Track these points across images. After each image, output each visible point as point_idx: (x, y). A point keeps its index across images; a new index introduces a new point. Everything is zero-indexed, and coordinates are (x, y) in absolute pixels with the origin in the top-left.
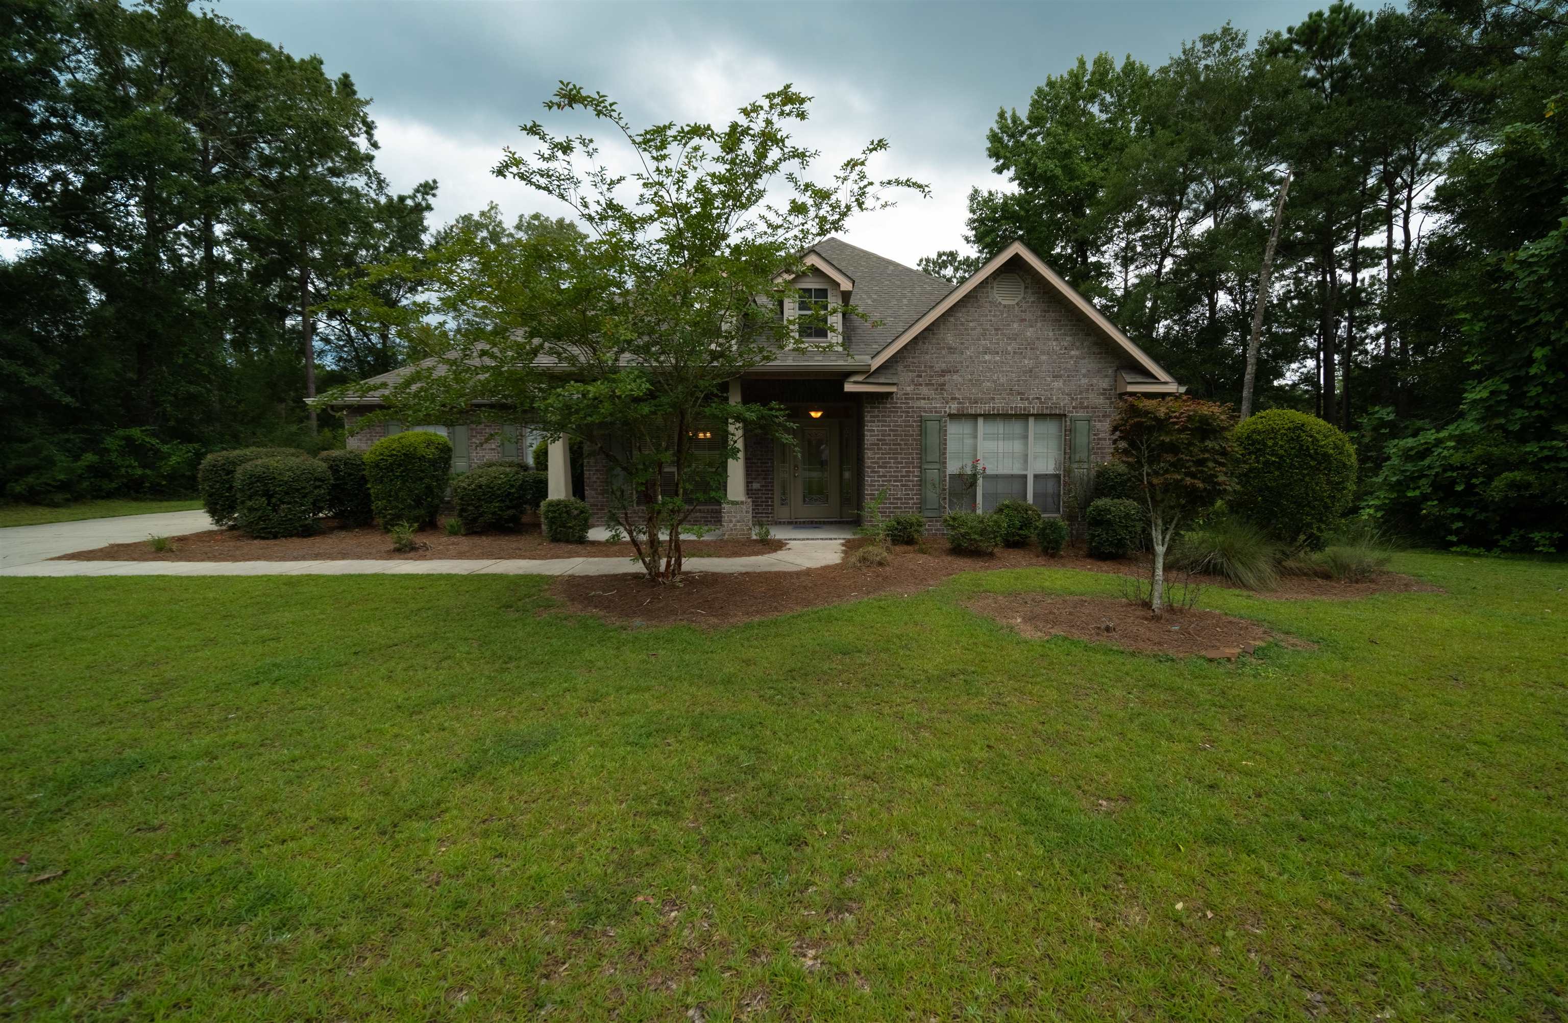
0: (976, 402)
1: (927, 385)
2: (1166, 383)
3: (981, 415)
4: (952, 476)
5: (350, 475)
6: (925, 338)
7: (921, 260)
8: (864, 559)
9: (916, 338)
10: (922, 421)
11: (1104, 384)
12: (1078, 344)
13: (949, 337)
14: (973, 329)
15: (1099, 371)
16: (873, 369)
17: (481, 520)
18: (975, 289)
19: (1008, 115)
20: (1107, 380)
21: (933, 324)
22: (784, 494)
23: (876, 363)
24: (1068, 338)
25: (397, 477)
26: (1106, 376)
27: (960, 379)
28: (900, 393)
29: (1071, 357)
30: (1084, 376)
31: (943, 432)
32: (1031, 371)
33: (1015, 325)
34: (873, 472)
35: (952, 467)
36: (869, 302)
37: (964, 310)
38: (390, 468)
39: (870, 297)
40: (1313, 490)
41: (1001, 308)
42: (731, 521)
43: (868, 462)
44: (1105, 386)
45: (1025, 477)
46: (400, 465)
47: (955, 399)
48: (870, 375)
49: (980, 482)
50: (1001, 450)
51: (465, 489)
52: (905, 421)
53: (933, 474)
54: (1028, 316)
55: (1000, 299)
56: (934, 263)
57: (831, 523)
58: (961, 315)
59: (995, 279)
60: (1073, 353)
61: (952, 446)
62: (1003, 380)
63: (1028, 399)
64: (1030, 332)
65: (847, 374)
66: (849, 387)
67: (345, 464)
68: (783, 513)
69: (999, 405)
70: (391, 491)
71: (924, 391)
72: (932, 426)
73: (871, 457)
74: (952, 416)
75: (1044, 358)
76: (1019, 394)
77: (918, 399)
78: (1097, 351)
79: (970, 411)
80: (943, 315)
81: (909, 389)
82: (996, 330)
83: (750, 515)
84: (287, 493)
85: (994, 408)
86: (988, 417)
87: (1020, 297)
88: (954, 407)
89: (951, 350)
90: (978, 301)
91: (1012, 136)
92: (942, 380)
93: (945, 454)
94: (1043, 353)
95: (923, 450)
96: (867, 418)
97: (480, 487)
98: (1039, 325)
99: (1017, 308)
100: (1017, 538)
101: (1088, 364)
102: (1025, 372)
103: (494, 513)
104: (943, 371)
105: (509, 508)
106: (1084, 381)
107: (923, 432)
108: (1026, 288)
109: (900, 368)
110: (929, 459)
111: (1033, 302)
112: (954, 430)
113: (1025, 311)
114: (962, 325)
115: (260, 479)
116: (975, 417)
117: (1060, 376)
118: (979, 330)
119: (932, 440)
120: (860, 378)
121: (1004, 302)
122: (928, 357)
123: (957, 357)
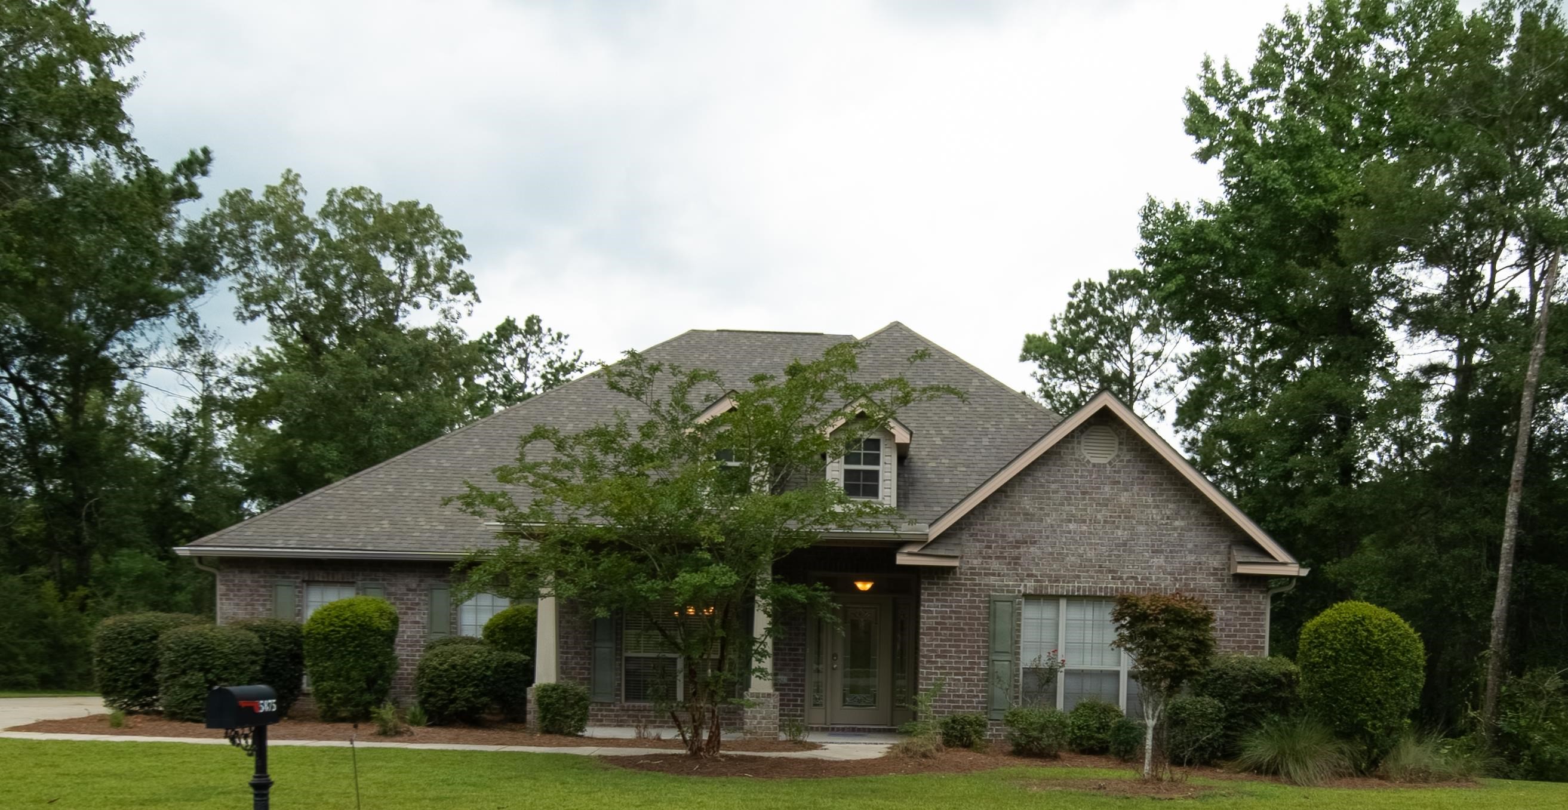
0: (1057, 581)
1: (997, 558)
2: (1284, 564)
3: (1062, 596)
4: (1027, 672)
5: (276, 649)
6: (996, 501)
7: (1077, 286)
8: (907, 750)
9: (985, 501)
10: (991, 602)
11: (1215, 562)
12: (1183, 513)
13: (1026, 502)
14: (1056, 492)
15: (1209, 546)
16: (931, 539)
17: (452, 707)
18: (1059, 445)
19: (1218, 68)
20: (1218, 557)
21: (1006, 485)
22: (818, 691)
23: (935, 532)
24: (1171, 506)
25: (350, 653)
26: (1217, 553)
27: (1038, 552)
28: (965, 566)
29: (1175, 529)
30: (1191, 552)
31: (1016, 616)
32: (1125, 545)
33: (1107, 488)
34: (928, 662)
35: (1027, 659)
36: (938, 441)
37: (1045, 468)
38: (342, 642)
39: (939, 433)
40: (1365, 685)
41: (1090, 467)
42: (755, 718)
43: (924, 650)
44: (1216, 564)
45: (1117, 674)
46: (354, 639)
47: (1032, 575)
48: (927, 545)
49: (1061, 676)
50: (1088, 639)
51: (436, 668)
52: (970, 601)
53: (1002, 666)
54: (1122, 477)
55: (1088, 457)
56: (1102, 291)
57: (879, 731)
58: (1041, 476)
59: (1082, 432)
60: (1177, 523)
61: (1028, 634)
62: (1091, 554)
63: (1120, 578)
64: (1124, 498)
65: (899, 544)
66: (902, 559)
67: (272, 635)
68: (817, 716)
69: (1084, 585)
70: (341, 669)
71: (995, 565)
72: (1003, 608)
73: (927, 643)
74: (1028, 597)
75: (1141, 529)
76: (1110, 571)
77: (986, 574)
78: (1206, 522)
79: (1049, 591)
80: (1019, 474)
81: (976, 562)
82: (1083, 493)
83: (777, 711)
84: (225, 668)
85: (1079, 588)
86: (1071, 598)
87: (1114, 455)
88: (1030, 586)
89: (1028, 516)
90: (1061, 458)
91: (1223, 101)
92: (1015, 552)
93: (1017, 642)
94: (1140, 523)
95: (991, 637)
96: (924, 596)
97: (454, 667)
98: (1136, 488)
99: (1108, 468)
100: (1092, 742)
101: (1196, 537)
102: (1117, 545)
103: (467, 700)
104: (1017, 542)
105: (483, 694)
106: (1191, 558)
107: (991, 614)
108: (1120, 444)
109: (965, 536)
110: (998, 648)
111: (1129, 461)
112: (1030, 613)
113: (1119, 472)
114: (1042, 486)
115: (197, 650)
116: (1055, 598)
117: (1161, 552)
118: (1062, 493)
119: (1003, 625)
120: (915, 549)
121: (1094, 461)
122: (999, 524)
123: (1034, 525)
